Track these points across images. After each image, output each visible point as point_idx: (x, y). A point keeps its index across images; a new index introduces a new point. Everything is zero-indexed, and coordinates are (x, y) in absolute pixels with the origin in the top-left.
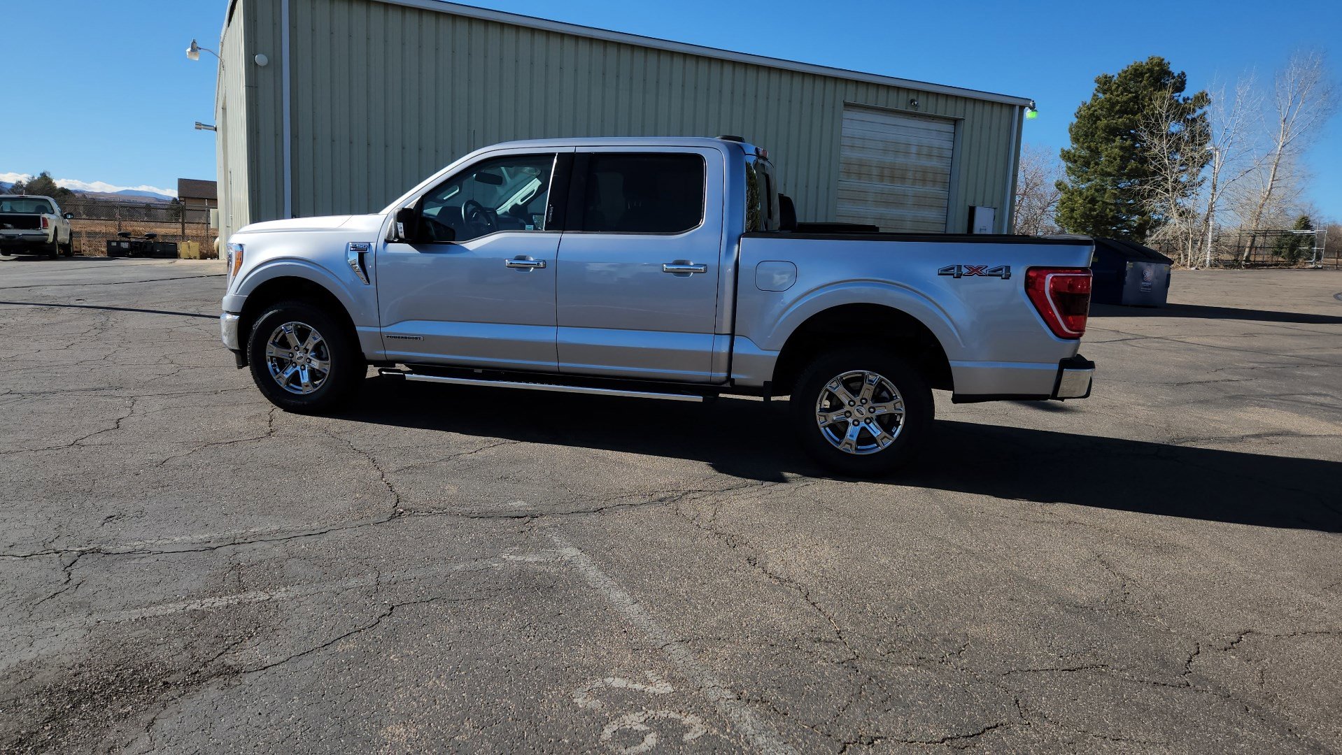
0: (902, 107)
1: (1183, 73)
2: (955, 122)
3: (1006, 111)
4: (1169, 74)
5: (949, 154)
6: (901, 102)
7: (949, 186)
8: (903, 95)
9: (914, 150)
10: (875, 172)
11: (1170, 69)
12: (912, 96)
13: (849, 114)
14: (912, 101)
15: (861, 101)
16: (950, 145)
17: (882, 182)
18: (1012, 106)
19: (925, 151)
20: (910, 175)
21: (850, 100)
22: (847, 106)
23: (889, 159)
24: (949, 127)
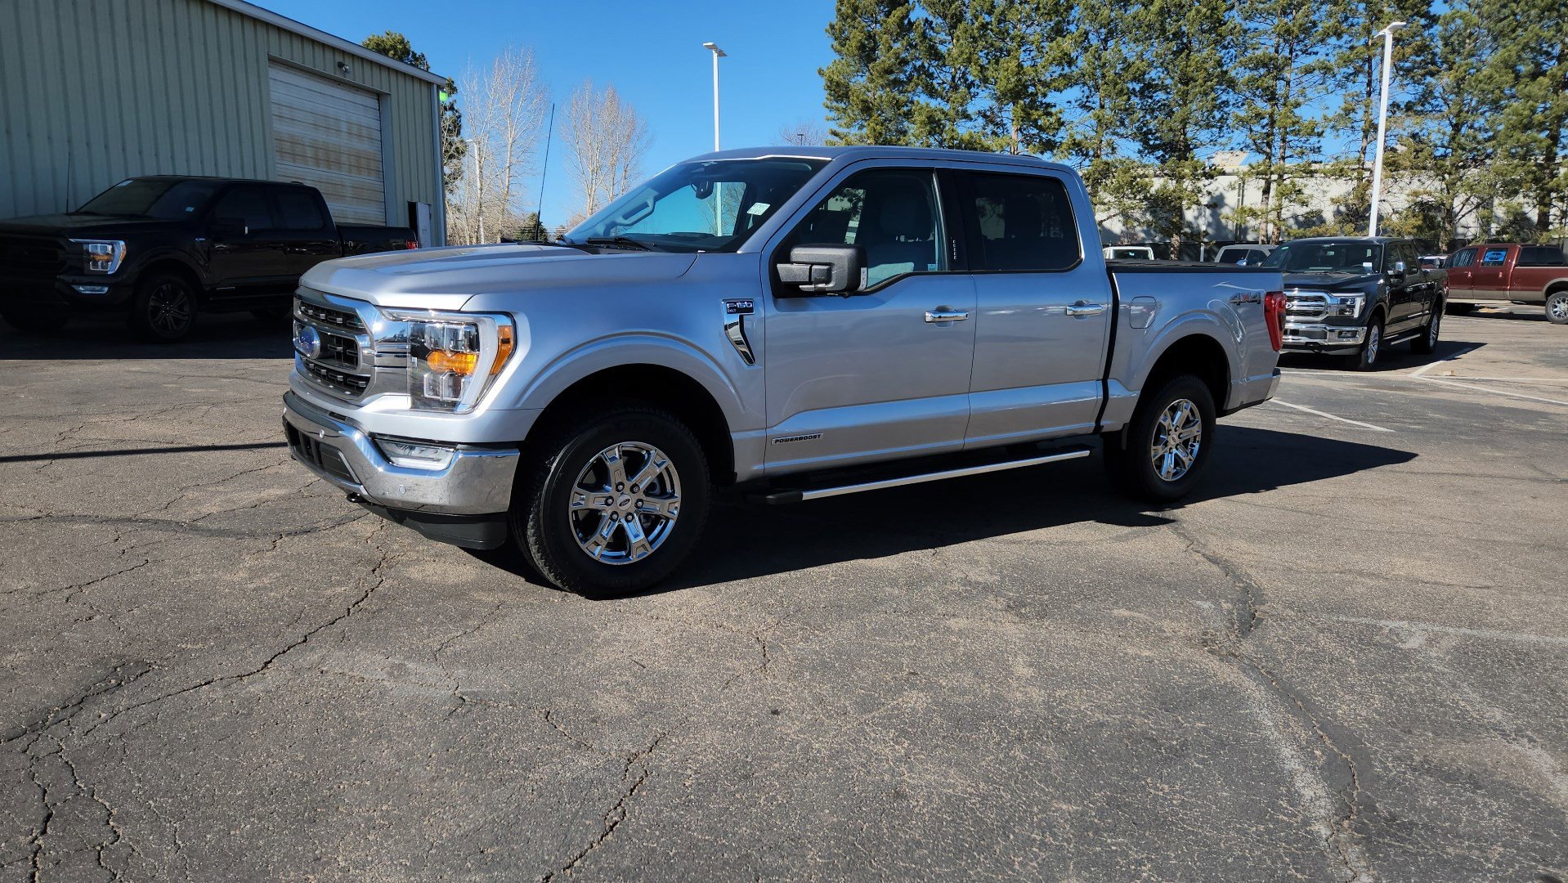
0: (330, 71)
1: (423, 56)
2: (379, 96)
3: (424, 89)
4: (414, 54)
5: (377, 135)
6: (326, 63)
7: (382, 175)
8: (329, 54)
9: (344, 127)
10: (309, 153)
11: (412, 49)
12: (339, 58)
13: (276, 73)
14: (341, 65)
15: (286, 57)
16: (375, 124)
17: (319, 167)
18: (430, 84)
19: (355, 130)
20: (344, 159)
21: (275, 53)
22: (274, 61)
23: (321, 137)
24: (372, 102)
